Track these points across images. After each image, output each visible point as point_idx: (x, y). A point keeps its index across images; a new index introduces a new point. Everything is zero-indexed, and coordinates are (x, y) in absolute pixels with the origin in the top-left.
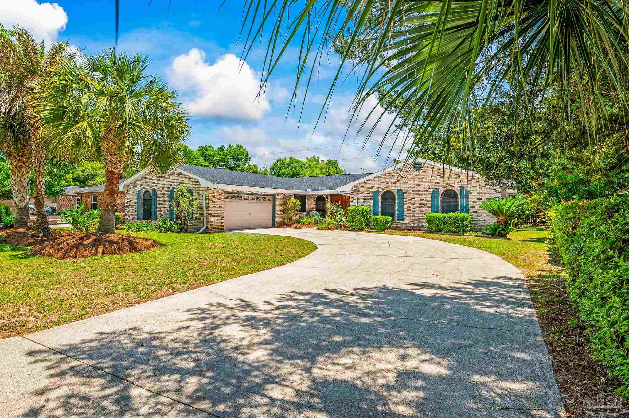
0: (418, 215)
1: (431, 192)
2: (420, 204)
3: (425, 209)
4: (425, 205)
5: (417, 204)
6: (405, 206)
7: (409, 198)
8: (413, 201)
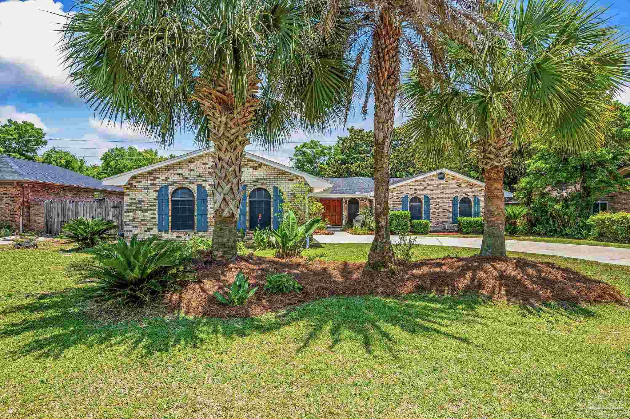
0: (441, 219)
1: (451, 199)
2: (443, 209)
3: (447, 213)
4: (448, 210)
5: (441, 210)
6: (431, 211)
7: (435, 204)
8: (438, 206)
